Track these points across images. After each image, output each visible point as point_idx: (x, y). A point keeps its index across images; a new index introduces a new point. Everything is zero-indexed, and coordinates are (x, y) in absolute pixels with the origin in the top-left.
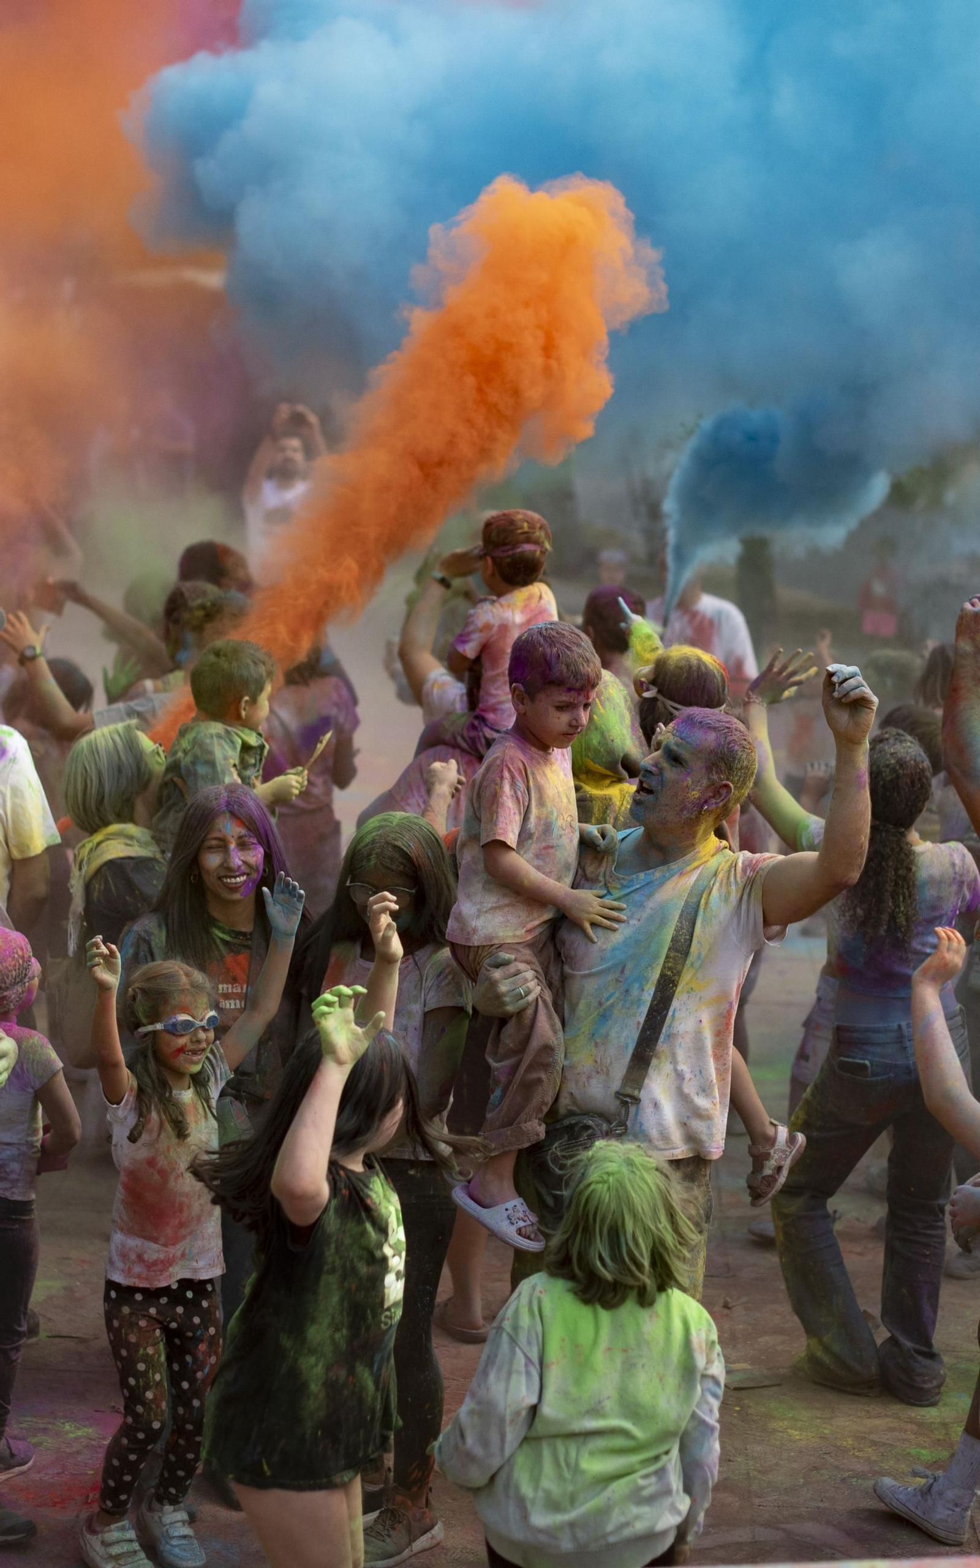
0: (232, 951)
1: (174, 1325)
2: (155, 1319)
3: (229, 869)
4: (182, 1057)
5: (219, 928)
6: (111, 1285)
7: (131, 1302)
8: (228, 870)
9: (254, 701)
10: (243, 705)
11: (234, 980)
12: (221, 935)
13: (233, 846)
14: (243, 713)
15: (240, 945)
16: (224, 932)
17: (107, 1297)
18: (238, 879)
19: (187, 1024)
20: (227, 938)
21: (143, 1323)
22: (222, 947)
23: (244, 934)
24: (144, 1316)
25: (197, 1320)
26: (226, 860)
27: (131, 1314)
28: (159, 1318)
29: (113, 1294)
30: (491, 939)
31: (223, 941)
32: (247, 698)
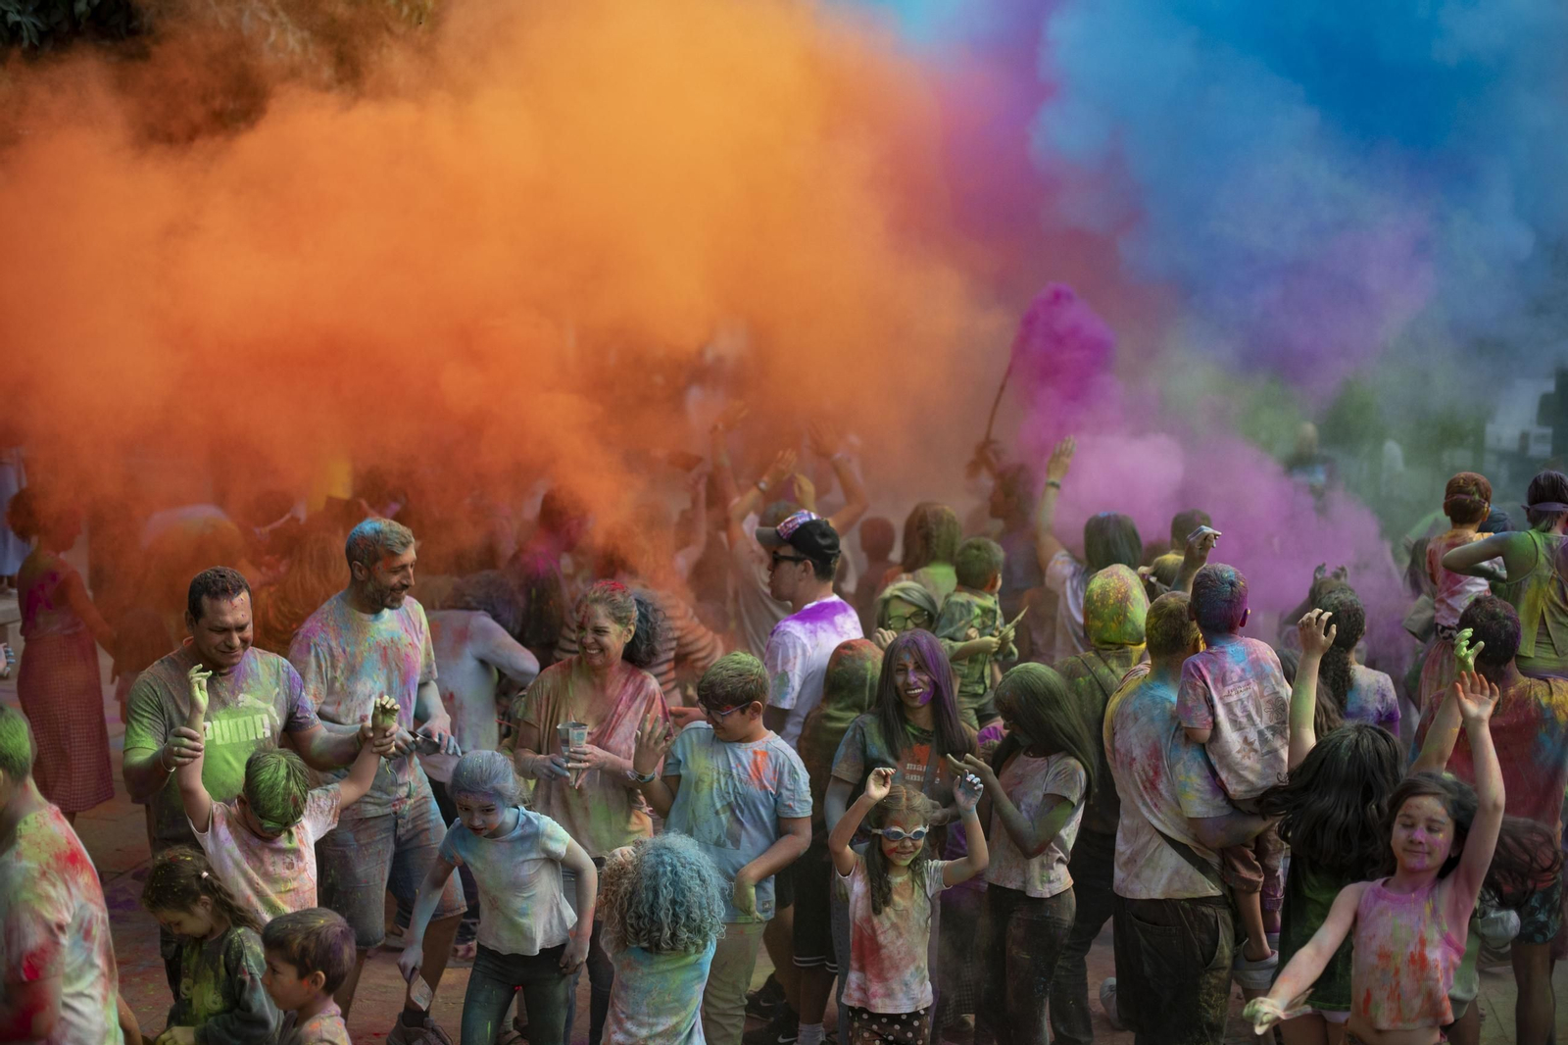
0: (918, 741)
1: (891, 1038)
2: (875, 1032)
3: (909, 684)
4: (894, 855)
5: (911, 726)
7: (858, 1019)
8: (908, 686)
11: (919, 762)
12: (911, 730)
15: (925, 739)
16: (914, 729)
18: (916, 691)
19: (898, 834)
20: (915, 733)
21: (866, 1035)
22: (911, 738)
23: (927, 732)
24: (868, 1030)
25: (910, 1035)
26: (906, 679)
28: (880, 1032)
31: (913, 734)
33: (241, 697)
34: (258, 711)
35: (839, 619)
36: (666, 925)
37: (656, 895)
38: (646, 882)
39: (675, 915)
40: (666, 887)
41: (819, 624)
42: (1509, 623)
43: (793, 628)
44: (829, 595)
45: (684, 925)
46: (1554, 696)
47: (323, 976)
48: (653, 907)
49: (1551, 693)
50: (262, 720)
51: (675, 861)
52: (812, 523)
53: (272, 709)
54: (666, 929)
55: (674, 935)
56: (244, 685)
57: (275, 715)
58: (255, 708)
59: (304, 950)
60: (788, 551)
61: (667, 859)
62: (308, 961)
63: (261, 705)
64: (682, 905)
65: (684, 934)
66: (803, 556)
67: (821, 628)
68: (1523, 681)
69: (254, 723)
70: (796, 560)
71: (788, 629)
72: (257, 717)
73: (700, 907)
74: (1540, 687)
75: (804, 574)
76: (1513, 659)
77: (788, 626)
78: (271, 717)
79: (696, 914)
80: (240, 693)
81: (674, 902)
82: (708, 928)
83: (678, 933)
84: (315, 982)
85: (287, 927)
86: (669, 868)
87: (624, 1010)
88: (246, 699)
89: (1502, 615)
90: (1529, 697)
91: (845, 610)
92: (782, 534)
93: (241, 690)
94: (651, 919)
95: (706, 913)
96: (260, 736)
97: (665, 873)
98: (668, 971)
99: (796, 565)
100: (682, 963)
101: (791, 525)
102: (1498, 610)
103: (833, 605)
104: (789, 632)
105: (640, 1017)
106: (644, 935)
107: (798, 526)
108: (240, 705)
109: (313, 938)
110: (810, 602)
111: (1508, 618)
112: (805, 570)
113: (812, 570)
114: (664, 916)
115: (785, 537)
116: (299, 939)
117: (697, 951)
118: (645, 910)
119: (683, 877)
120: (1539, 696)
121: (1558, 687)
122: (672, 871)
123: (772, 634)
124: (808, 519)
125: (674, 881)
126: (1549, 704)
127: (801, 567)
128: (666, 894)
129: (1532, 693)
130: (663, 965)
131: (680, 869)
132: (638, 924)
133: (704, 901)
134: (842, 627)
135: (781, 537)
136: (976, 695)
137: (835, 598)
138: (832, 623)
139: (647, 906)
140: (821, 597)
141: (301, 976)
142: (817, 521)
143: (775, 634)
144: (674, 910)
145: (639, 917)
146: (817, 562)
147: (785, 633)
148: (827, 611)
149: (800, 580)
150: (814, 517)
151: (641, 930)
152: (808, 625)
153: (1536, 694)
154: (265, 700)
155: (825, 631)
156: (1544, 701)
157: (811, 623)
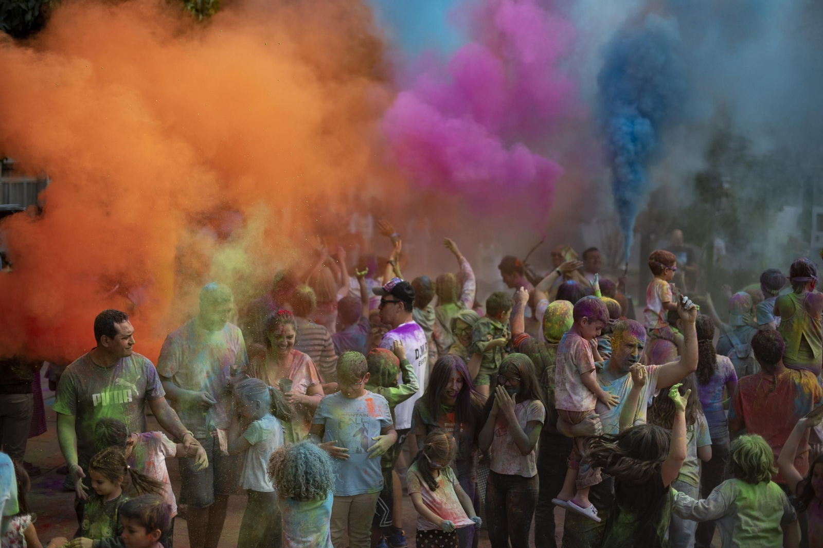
1: (443, 546)
6: (419, 532)
7: (428, 538)
9: (506, 313)
10: (502, 314)
12: (444, 407)
13: (455, 381)
14: (502, 317)
15: (452, 410)
17: (418, 537)
22: (445, 411)
25: (452, 543)
27: (428, 543)
28: (438, 544)
29: (421, 536)
30: (588, 408)
31: (445, 409)
32: (504, 312)
33: (117, 380)
34: (126, 387)
35: (416, 332)
36: (303, 484)
37: (297, 470)
38: (291, 464)
39: (307, 479)
40: (302, 465)
41: (406, 335)
42: (777, 343)
43: (394, 336)
44: (411, 321)
45: (312, 485)
46: (802, 379)
47: (160, 532)
48: (295, 476)
49: (801, 378)
50: (127, 393)
51: (307, 452)
52: (402, 283)
53: (134, 387)
54: (303, 486)
55: (307, 490)
56: (120, 373)
57: (136, 390)
58: (124, 386)
59: (151, 518)
60: (390, 298)
61: (302, 451)
62: (153, 524)
63: (129, 384)
64: (310, 474)
65: (312, 490)
66: (399, 300)
67: (408, 336)
68: (787, 371)
69: (123, 394)
70: (395, 302)
71: (391, 337)
72: (125, 391)
73: (321, 476)
74: (795, 374)
75: (400, 309)
76: (781, 359)
77: (391, 335)
78: (133, 391)
79: (318, 478)
80: (117, 377)
81: (306, 473)
82: (325, 487)
83: (309, 489)
84: (155, 535)
85: (140, 506)
86: (303, 455)
87: (289, 535)
88: (121, 381)
89: (773, 339)
90: (790, 379)
91: (419, 329)
92: (387, 290)
93: (118, 376)
94: (295, 481)
95: (324, 478)
96: (126, 401)
97: (301, 458)
98: (308, 510)
99: (395, 304)
100: (315, 506)
101: (391, 285)
102: (771, 336)
103: (413, 325)
104: (392, 338)
105: (298, 538)
106: (292, 490)
107: (395, 285)
108: (116, 384)
109: (155, 511)
110: (402, 324)
111: (776, 340)
112: (400, 307)
113: (403, 308)
114: (302, 480)
115: (388, 291)
116: (148, 512)
117: (321, 499)
118: (291, 477)
119: (310, 460)
120: (795, 379)
121: (804, 374)
122: (305, 457)
123: (382, 339)
124: (399, 281)
125: (306, 462)
126: (800, 383)
127: (397, 305)
128: (302, 469)
129: (791, 377)
130: (305, 507)
131: (309, 456)
132: (288, 485)
133: (323, 473)
134: (418, 337)
135: (386, 291)
136: (490, 368)
137: (413, 322)
138: (413, 334)
139: (292, 476)
140: (407, 321)
141: (148, 533)
142: (404, 282)
143: (384, 339)
144: (306, 476)
145: (288, 481)
146: (405, 302)
147: (389, 339)
148: (410, 328)
149: (397, 312)
150: (402, 280)
151: (290, 488)
152: (401, 335)
153: (793, 377)
154: (131, 382)
155: (410, 338)
156: (797, 381)
157: (403, 333)
